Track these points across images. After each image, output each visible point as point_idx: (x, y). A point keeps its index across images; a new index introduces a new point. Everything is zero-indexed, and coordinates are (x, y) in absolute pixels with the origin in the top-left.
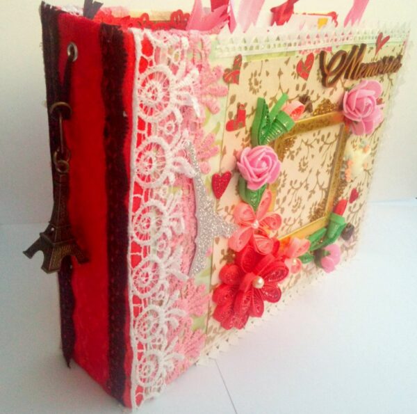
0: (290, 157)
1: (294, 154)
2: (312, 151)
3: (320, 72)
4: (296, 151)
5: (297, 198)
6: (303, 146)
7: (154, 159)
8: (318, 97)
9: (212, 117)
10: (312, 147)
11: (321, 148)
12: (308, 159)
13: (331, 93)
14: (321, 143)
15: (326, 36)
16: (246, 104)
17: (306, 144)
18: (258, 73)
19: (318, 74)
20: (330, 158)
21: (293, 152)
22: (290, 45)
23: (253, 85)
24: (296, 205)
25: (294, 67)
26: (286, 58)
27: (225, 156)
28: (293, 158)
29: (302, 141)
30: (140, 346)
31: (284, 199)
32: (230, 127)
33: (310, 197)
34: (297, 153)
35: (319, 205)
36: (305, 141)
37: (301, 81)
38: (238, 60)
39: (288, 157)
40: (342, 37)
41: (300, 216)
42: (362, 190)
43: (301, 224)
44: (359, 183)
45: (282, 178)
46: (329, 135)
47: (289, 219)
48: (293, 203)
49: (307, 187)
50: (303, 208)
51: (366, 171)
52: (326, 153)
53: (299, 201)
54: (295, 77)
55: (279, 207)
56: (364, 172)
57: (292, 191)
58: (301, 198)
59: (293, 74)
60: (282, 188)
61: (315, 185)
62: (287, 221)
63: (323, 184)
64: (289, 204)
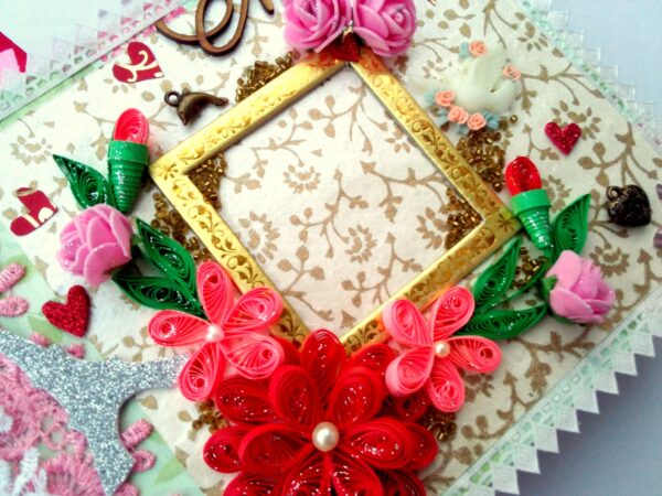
0: (244, 187)
1: (254, 176)
2: (304, 151)
3: (185, 47)
4: (254, 172)
5: (346, 234)
6: (265, 153)
8: (225, 76)
10: (296, 143)
11: (330, 131)
12: (308, 164)
13: (257, 50)
14: (320, 124)
15: (147, 6)
16: (34, 184)
17: (273, 146)
18: (26, 136)
19: (185, 52)
21: (247, 175)
23: (28, 154)
24: (358, 246)
25: (108, 81)
28: (255, 185)
29: (254, 149)
31: (303, 254)
33: (391, 213)
34: (261, 174)
35: (444, 210)
36: (265, 145)
37: (149, 85)
39: (238, 190)
41: (394, 257)
42: (589, 112)
43: (418, 268)
44: (558, 107)
45: (257, 226)
46: (330, 101)
47: (361, 277)
48: (340, 248)
49: (358, 203)
50: (391, 239)
51: (555, 78)
52: (355, 129)
53: (362, 237)
54: (125, 90)
55: (301, 274)
56: (551, 82)
57: (313, 233)
58: (359, 227)
59: (115, 90)
60: (274, 242)
61: (384, 187)
62: (356, 284)
63: (411, 172)
64: (330, 253)
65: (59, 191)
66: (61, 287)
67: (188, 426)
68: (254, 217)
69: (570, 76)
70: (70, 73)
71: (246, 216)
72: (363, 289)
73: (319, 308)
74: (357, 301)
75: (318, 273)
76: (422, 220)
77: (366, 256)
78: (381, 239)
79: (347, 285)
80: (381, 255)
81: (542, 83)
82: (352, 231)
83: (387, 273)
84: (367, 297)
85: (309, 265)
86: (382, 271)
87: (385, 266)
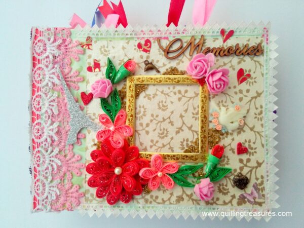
0: (147, 98)
1: (151, 97)
2: (169, 100)
3: (161, 50)
4: (152, 95)
5: (162, 129)
6: (158, 93)
8: (164, 65)
9: (76, 63)
10: (169, 96)
11: (180, 99)
12: (167, 104)
13: (178, 64)
14: (179, 96)
15: (159, 31)
16: (100, 60)
17: (162, 92)
18: (106, 46)
19: (159, 51)
20: (195, 109)
21: (150, 95)
22: (127, 34)
23: (103, 51)
24: (163, 133)
25: (135, 46)
26: (127, 41)
27: (89, 84)
28: (149, 99)
29: (157, 90)
31: (148, 125)
32: (90, 69)
33: (178, 132)
34: (154, 97)
35: (192, 142)
36: (161, 90)
37: (145, 54)
39: (145, 97)
40: (176, 32)
41: (169, 143)
42: (255, 149)
43: (172, 151)
44: (248, 140)
45: (142, 110)
46: (186, 92)
47: (157, 142)
48: (158, 131)
49: (171, 123)
50: (172, 139)
51: (255, 132)
52: (187, 103)
53: (165, 132)
54: (137, 51)
55: (143, 129)
56: (253, 132)
57: (155, 122)
58: (167, 130)
59: (135, 49)
60: (143, 117)
61: (182, 124)
62: (154, 142)
63: (192, 126)
64: (154, 130)
65: (104, 67)
66: (89, 91)
67: (93, 143)
68: (143, 107)
69: (260, 135)
70: (127, 36)
71: (142, 105)
72: (155, 145)
73: (141, 141)
74: (151, 147)
75: (147, 133)
76: (184, 140)
77: (163, 138)
78: (170, 136)
79: (152, 141)
80: (166, 140)
81: (250, 130)
82: (164, 129)
83: (164, 146)
84: (154, 148)
85: (147, 129)
86: (163, 144)
87: (165, 144)
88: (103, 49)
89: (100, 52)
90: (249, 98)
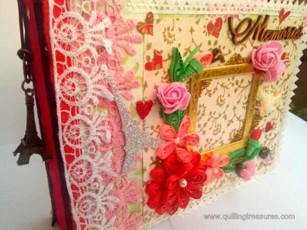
0: (208, 95)
1: (212, 92)
2: (227, 92)
3: (229, 32)
4: (213, 91)
5: (217, 125)
6: (219, 87)
7: (76, 84)
8: (230, 52)
9: (130, 58)
10: (227, 88)
11: (236, 90)
12: (225, 97)
13: (242, 49)
14: (236, 86)
15: (233, 6)
16: (162, 52)
17: (222, 86)
18: (171, 28)
19: (228, 34)
20: (245, 98)
21: (211, 91)
22: (199, 9)
23: (167, 37)
24: (216, 130)
25: (205, 27)
26: (197, 19)
27: (147, 89)
28: (210, 95)
29: (218, 83)
30: (82, 220)
31: (205, 125)
32: (148, 67)
33: (229, 125)
34: (214, 92)
35: (238, 131)
36: (221, 83)
37: (213, 38)
38: (150, 17)
39: (206, 94)
40: (248, 8)
41: (221, 138)
42: (276, 124)
43: (222, 144)
44: (273, 118)
45: (202, 109)
46: (242, 81)
47: (211, 139)
48: (213, 128)
49: (225, 117)
51: (279, 110)
53: (219, 127)
54: (206, 34)
55: (201, 130)
56: (277, 111)
57: (212, 119)
58: (220, 125)
59: (204, 32)
60: (202, 117)
61: (233, 116)
62: (209, 141)
63: (240, 116)
64: (210, 129)
65: (166, 60)
66: (146, 98)
67: (151, 162)
68: (205, 108)
71: (202, 105)
72: (209, 143)
74: (206, 146)
75: (204, 133)
76: (232, 131)
77: (216, 134)
78: (222, 131)
79: (207, 140)
82: (218, 125)
83: (216, 142)
84: (208, 146)
85: (204, 129)
86: (216, 140)
88: (166, 34)
89: (163, 38)
90: (282, 81)
